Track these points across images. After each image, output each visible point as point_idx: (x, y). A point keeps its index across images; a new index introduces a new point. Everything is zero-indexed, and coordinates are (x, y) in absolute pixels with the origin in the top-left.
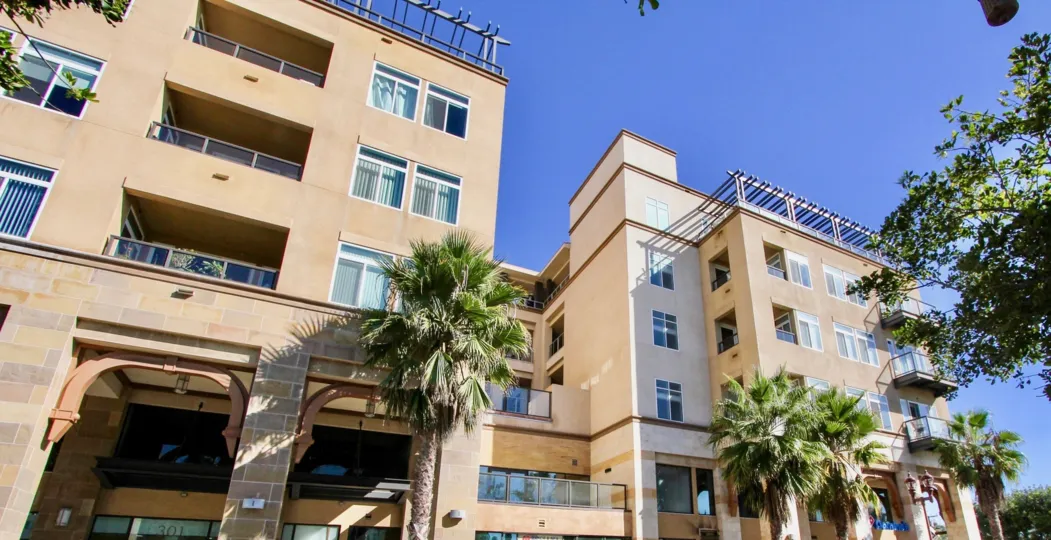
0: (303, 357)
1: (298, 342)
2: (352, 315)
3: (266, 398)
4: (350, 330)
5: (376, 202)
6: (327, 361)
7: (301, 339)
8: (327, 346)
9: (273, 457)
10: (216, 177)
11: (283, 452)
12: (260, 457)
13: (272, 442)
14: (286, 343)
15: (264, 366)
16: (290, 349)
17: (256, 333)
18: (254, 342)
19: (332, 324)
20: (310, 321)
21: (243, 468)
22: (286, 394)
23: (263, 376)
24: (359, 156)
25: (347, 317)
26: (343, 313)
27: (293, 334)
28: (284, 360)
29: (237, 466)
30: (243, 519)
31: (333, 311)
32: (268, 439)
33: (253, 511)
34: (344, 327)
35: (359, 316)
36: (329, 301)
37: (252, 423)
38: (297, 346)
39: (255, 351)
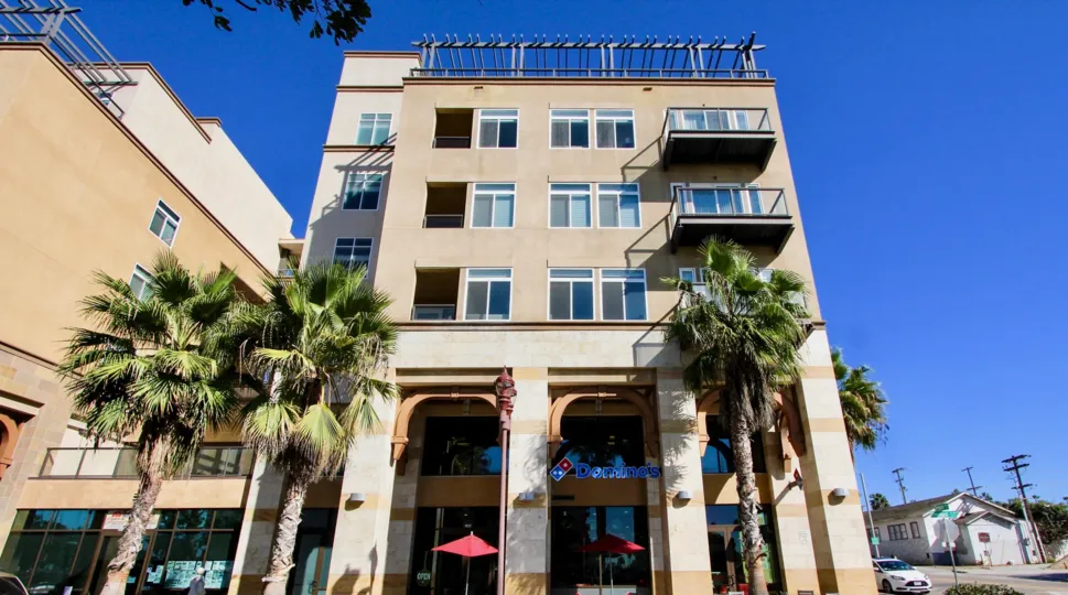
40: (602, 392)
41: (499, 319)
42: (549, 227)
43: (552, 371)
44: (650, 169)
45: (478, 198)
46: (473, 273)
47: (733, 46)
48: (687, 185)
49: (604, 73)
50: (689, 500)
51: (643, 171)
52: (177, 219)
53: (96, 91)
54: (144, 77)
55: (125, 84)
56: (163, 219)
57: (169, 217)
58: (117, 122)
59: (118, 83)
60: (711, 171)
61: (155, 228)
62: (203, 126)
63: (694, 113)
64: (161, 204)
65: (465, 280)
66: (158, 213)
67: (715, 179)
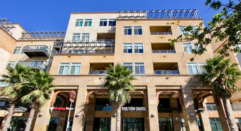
0: (189, 86)
1: (187, 83)
2: (194, 76)
3: (186, 94)
4: (194, 79)
5: (189, 53)
6: (192, 86)
7: (187, 82)
8: (192, 83)
9: (191, 105)
10: (164, 56)
11: (192, 104)
12: (189, 105)
13: (190, 103)
14: (185, 84)
15: (183, 89)
16: (186, 85)
17: (180, 83)
18: (180, 85)
19: (191, 79)
20: (188, 78)
21: (187, 108)
22: (189, 93)
23: (184, 91)
24: (183, 45)
25: (193, 77)
26: (192, 76)
27: (186, 82)
28: (186, 87)
29: (186, 108)
30: (191, 117)
31: (190, 76)
32: (189, 102)
33: (192, 116)
34: (193, 79)
35: (195, 76)
36: (189, 74)
37: (185, 99)
38: (187, 84)
39: (181, 86)
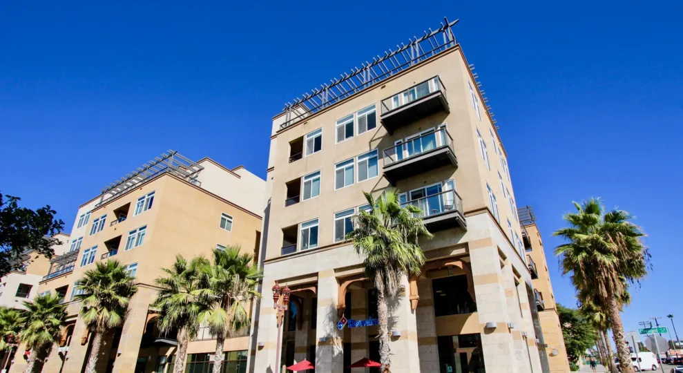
40: (361, 277)
41: (314, 247)
42: (335, 190)
43: (336, 270)
44: (384, 137)
45: (305, 184)
46: (304, 225)
47: (437, 31)
48: (404, 140)
49: (355, 90)
50: (399, 336)
51: (380, 140)
52: (231, 218)
53: (188, 179)
54: (207, 165)
55: (201, 170)
56: (225, 222)
57: (227, 219)
58: (200, 188)
59: (199, 171)
60: (417, 126)
61: (222, 226)
62: (235, 172)
63: (409, 91)
64: (223, 214)
65: (300, 229)
66: (222, 218)
67: (420, 130)
